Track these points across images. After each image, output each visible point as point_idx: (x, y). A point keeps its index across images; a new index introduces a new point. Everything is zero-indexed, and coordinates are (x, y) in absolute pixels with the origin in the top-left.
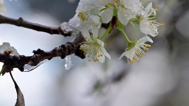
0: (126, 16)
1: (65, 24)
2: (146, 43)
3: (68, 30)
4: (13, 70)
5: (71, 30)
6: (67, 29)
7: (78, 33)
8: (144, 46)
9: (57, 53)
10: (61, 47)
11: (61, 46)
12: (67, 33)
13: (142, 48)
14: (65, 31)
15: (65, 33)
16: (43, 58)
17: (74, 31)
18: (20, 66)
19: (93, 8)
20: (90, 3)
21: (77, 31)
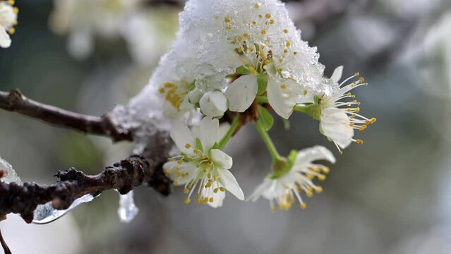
0: (285, 95)
1: (121, 111)
2: (315, 162)
3: (127, 126)
4: (5, 218)
5: (135, 125)
6: (126, 122)
7: (153, 133)
8: (310, 169)
9: (116, 180)
10: (122, 165)
11: (119, 162)
12: (126, 132)
13: (304, 174)
14: (120, 127)
15: (120, 131)
16: (83, 190)
17: (144, 127)
18: (27, 209)
19: (210, 73)
20: (202, 61)
21: (151, 128)
